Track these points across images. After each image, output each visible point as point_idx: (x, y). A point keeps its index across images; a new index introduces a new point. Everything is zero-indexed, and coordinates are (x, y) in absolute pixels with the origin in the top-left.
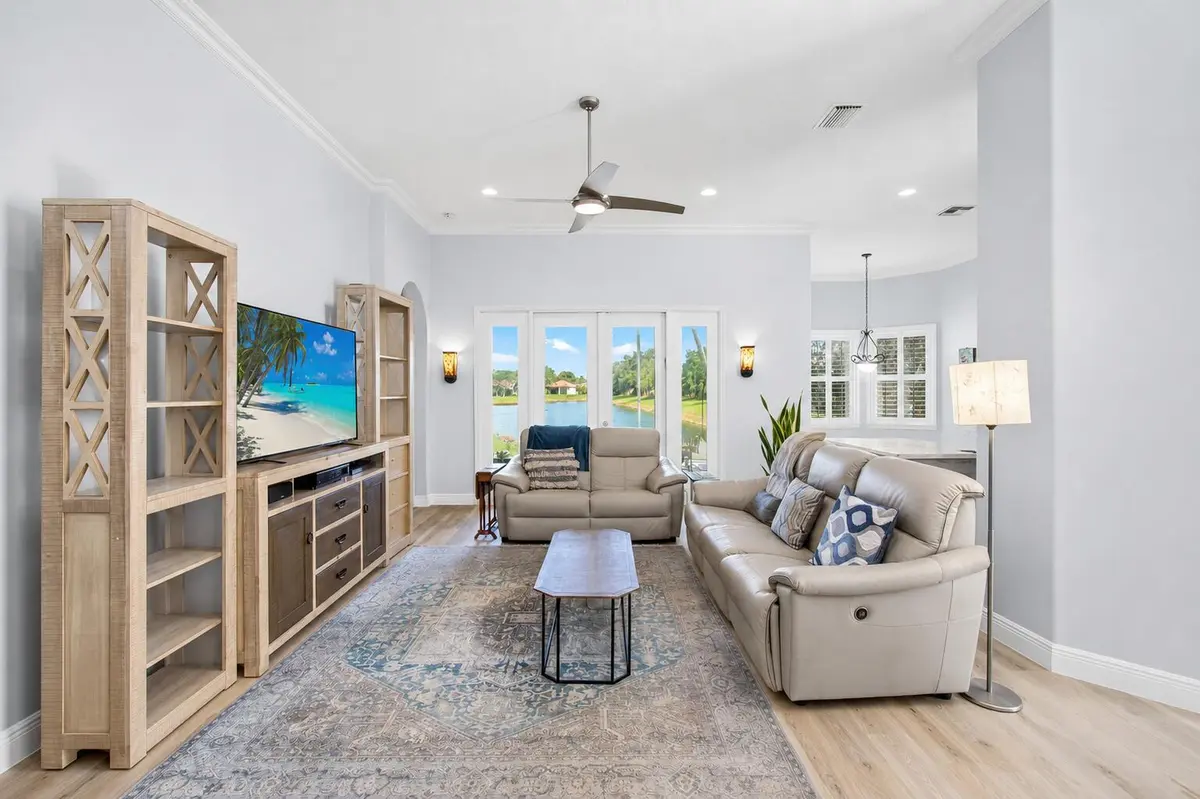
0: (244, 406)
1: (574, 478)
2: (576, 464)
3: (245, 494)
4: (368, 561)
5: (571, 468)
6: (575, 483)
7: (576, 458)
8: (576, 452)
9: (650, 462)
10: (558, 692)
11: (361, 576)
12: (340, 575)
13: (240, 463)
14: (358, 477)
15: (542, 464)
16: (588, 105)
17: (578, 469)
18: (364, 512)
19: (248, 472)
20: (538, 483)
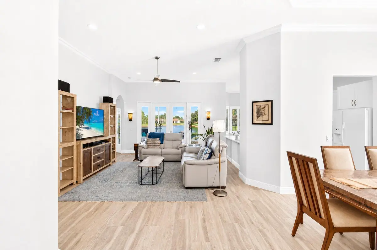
0: (81, 128)
1: (159, 145)
2: (160, 142)
3: (78, 146)
4: (106, 164)
5: (158, 143)
6: (159, 147)
7: (160, 141)
8: (160, 139)
9: (179, 142)
10: (141, 186)
11: (103, 167)
12: (99, 166)
13: (77, 140)
14: (104, 144)
15: (151, 142)
16: (157, 58)
17: (160, 144)
18: (105, 152)
19: (78, 142)
20: (149, 147)
